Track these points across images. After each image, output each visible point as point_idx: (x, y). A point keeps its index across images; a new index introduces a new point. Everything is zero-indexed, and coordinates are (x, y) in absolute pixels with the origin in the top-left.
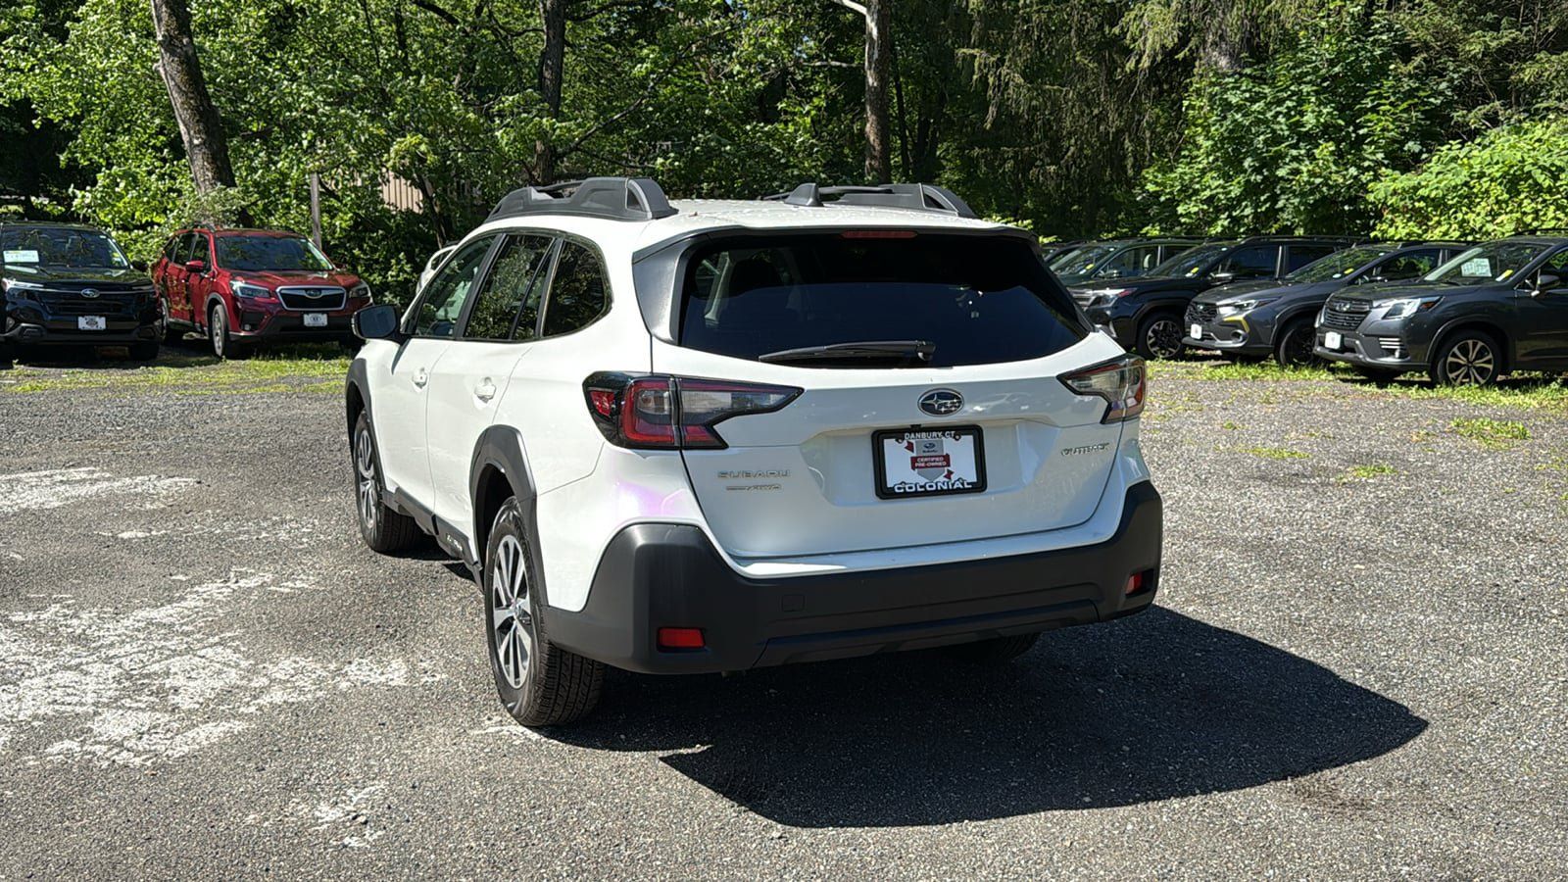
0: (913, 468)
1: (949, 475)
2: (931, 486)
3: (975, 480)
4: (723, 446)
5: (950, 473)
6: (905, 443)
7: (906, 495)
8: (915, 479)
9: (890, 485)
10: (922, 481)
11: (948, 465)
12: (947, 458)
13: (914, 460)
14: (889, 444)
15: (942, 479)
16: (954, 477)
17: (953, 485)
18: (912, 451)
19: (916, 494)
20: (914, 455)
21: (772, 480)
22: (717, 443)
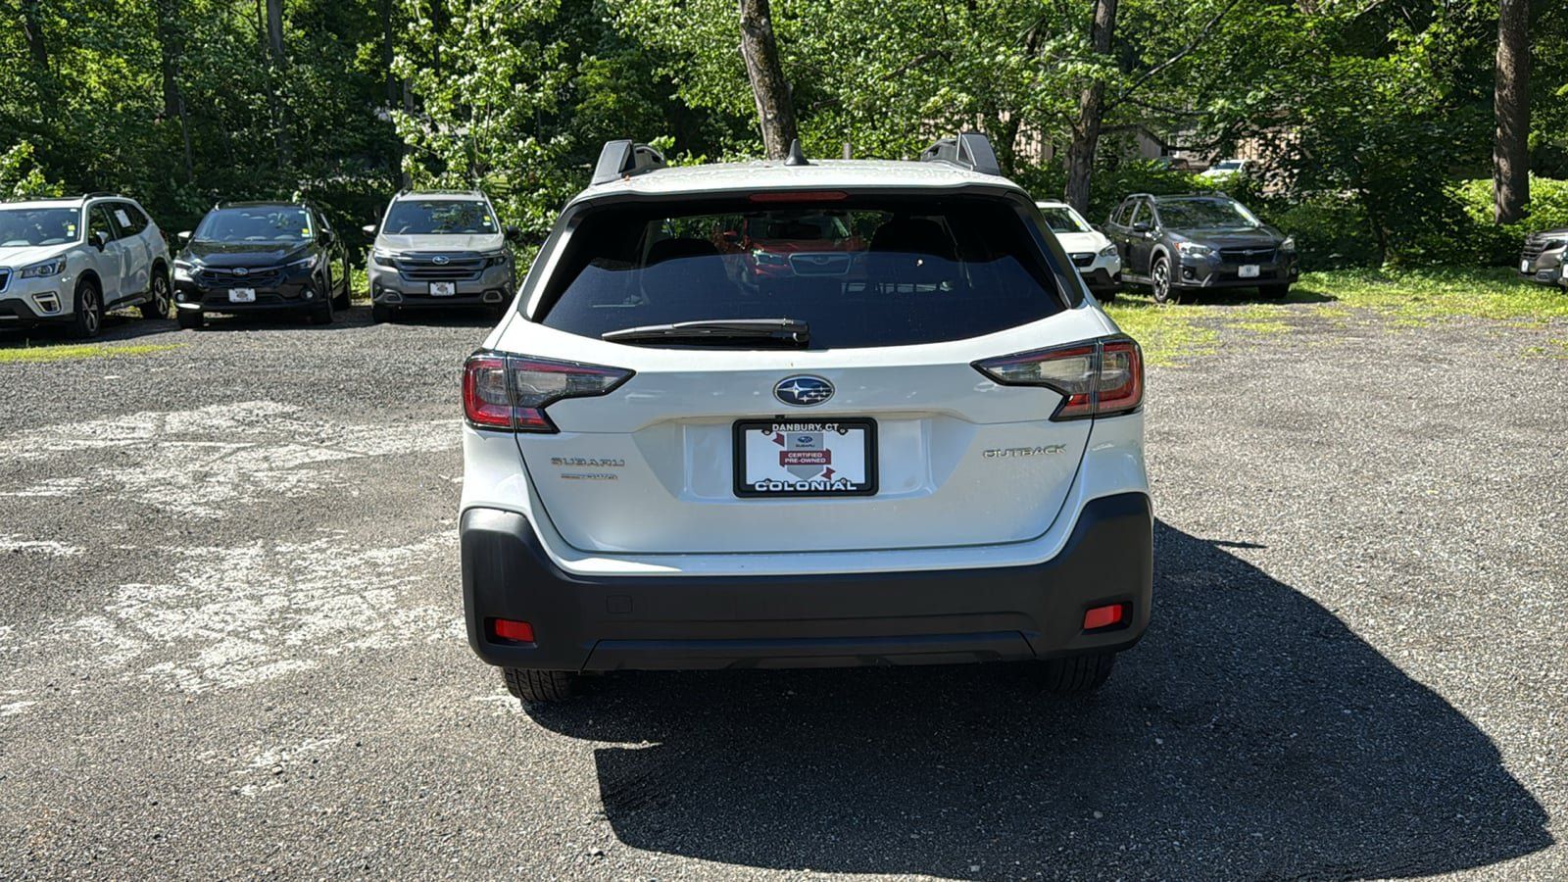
0: (783, 464)
1: (829, 473)
2: (803, 486)
3: (863, 481)
4: (555, 430)
5: (830, 472)
6: (774, 436)
7: (768, 494)
8: (784, 476)
9: (749, 481)
10: (793, 479)
11: (829, 462)
12: (827, 455)
13: (783, 455)
14: (753, 436)
15: (818, 478)
16: (834, 477)
17: (832, 486)
18: (783, 445)
19: (782, 494)
20: (785, 449)
21: (606, 470)
22: (548, 427)
